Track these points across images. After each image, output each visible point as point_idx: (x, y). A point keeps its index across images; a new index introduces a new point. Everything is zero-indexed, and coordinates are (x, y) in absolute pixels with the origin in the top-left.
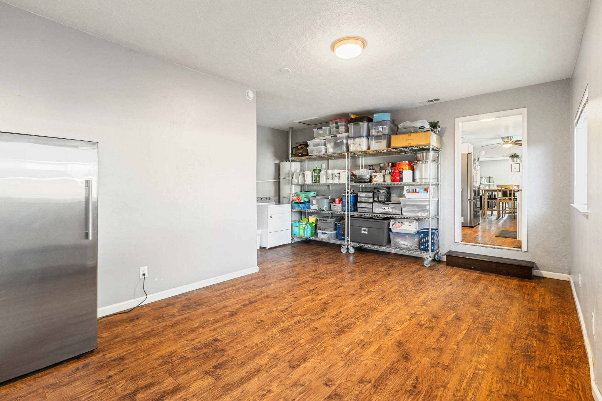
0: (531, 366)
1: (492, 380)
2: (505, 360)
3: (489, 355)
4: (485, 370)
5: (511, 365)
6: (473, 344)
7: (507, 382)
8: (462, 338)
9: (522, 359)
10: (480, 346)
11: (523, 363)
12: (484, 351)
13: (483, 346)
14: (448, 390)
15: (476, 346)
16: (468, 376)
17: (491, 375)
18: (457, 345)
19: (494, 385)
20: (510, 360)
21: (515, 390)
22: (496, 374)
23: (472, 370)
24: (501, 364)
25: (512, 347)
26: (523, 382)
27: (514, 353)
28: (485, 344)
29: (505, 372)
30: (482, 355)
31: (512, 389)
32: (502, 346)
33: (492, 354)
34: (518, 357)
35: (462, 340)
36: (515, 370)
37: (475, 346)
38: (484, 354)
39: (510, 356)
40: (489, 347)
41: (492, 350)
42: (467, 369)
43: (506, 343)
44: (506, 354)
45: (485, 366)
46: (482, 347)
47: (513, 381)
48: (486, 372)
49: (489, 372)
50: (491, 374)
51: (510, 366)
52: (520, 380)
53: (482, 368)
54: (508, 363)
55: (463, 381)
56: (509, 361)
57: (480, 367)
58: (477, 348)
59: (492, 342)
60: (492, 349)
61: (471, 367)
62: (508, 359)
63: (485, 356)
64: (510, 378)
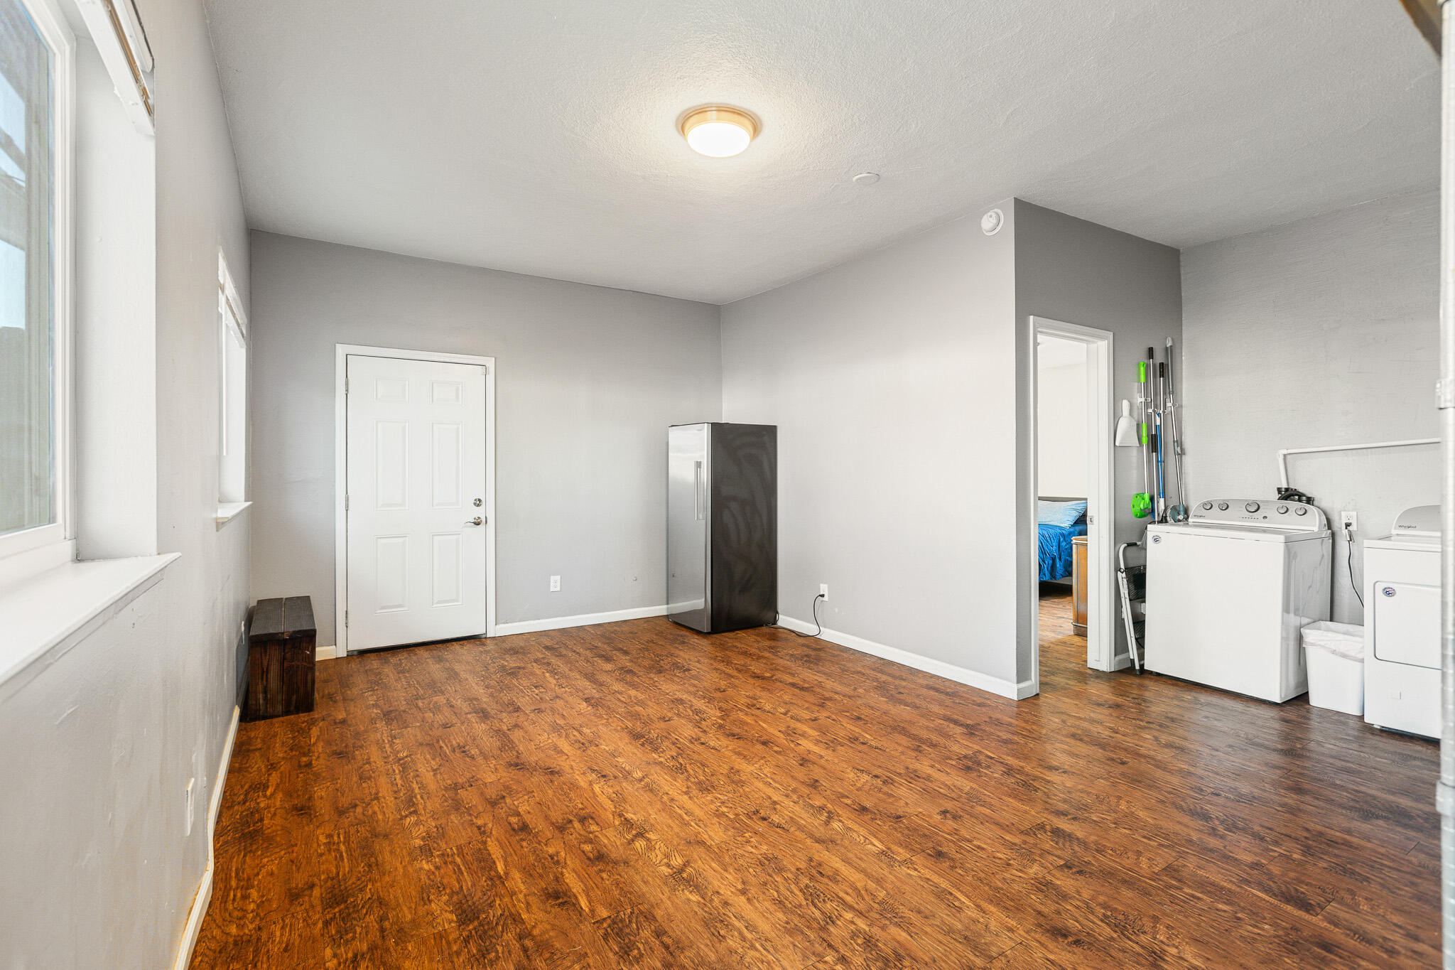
0: (329, 877)
1: (384, 812)
2: (380, 859)
3: (412, 848)
4: (401, 819)
5: (366, 855)
6: (458, 850)
7: (361, 823)
8: (489, 848)
9: (351, 882)
10: (443, 855)
11: (345, 875)
12: (426, 851)
13: (437, 860)
14: (427, 770)
15: (448, 850)
16: (419, 797)
17: (389, 819)
18: (479, 828)
19: (377, 809)
20: (374, 865)
21: (346, 820)
22: (382, 824)
23: (420, 807)
24: (384, 845)
25: (381, 902)
26: (336, 838)
27: (369, 887)
28: (437, 868)
29: (369, 836)
30: (423, 839)
31: (349, 819)
32: (401, 888)
33: (410, 854)
34: (359, 882)
35: (485, 843)
36: (354, 851)
37: (451, 849)
38: (422, 843)
39: (375, 874)
40: (426, 867)
41: (415, 862)
42: (428, 804)
43: (398, 905)
44: (384, 874)
45: (407, 824)
46: (438, 856)
47: (352, 830)
48: (399, 817)
49: (394, 820)
50: (391, 819)
51: (367, 852)
52: (342, 839)
53: (408, 820)
54: (372, 857)
55: (419, 788)
56: (373, 860)
57: (413, 819)
58: (444, 846)
59: (428, 882)
60: (417, 865)
61: (424, 810)
62: (377, 865)
63: (418, 842)
64: (359, 832)
